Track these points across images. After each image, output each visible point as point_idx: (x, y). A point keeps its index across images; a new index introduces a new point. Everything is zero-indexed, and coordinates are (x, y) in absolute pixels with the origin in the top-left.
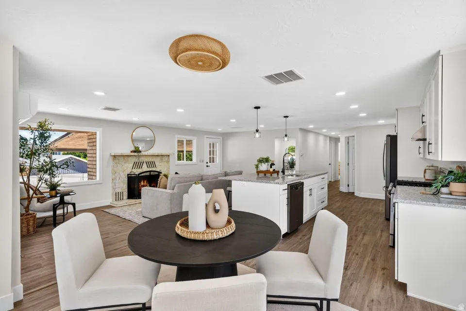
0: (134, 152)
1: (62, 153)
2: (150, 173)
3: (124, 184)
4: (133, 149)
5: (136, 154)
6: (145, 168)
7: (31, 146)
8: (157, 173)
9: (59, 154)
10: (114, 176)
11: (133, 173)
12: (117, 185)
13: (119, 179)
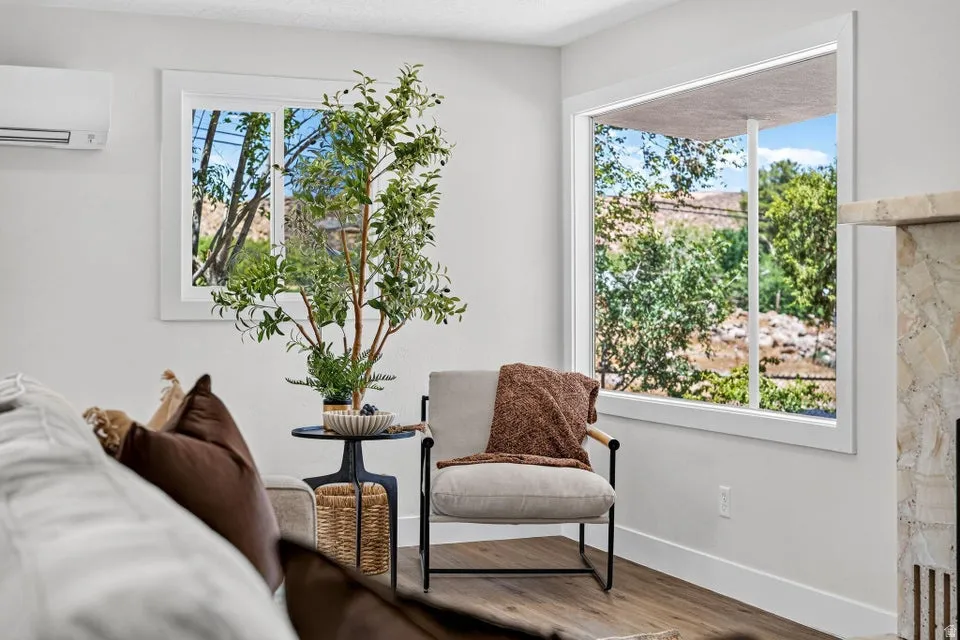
13: (933, 445)
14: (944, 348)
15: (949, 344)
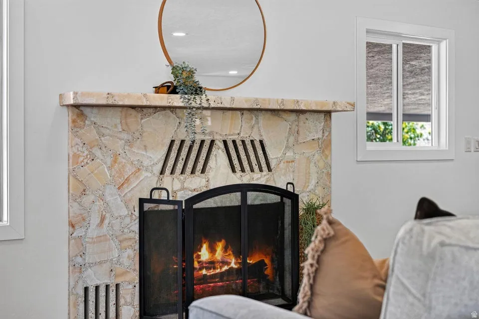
0: (172, 89)
2: (244, 198)
3: (122, 249)
4: (166, 76)
8: (274, 198)
11: (164, 196)
12: (90, 249)
13: (98, 221)
14: (106, 170)
15: (110, 168)
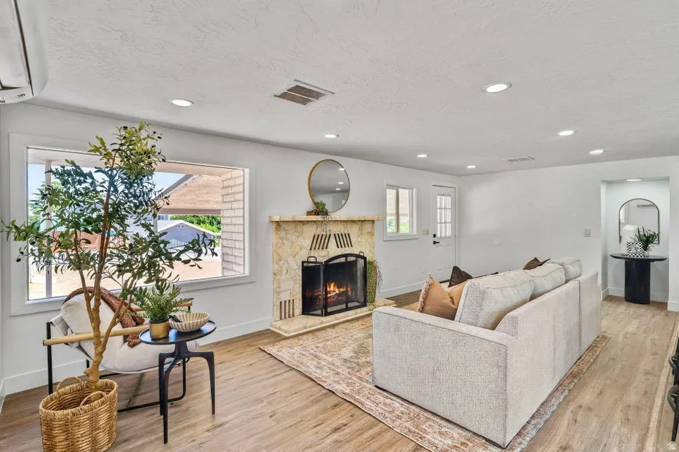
0: (317, 213)
1: (170, 216)
2: (346, 260)
5: (319, 218)
6: (333, 250)
7: (103, 196)
9: (167, 219)
10: (276, 267)
11: (313, 260)
12: (282, 284)
13: (286, 272)
15: (290, 248)
